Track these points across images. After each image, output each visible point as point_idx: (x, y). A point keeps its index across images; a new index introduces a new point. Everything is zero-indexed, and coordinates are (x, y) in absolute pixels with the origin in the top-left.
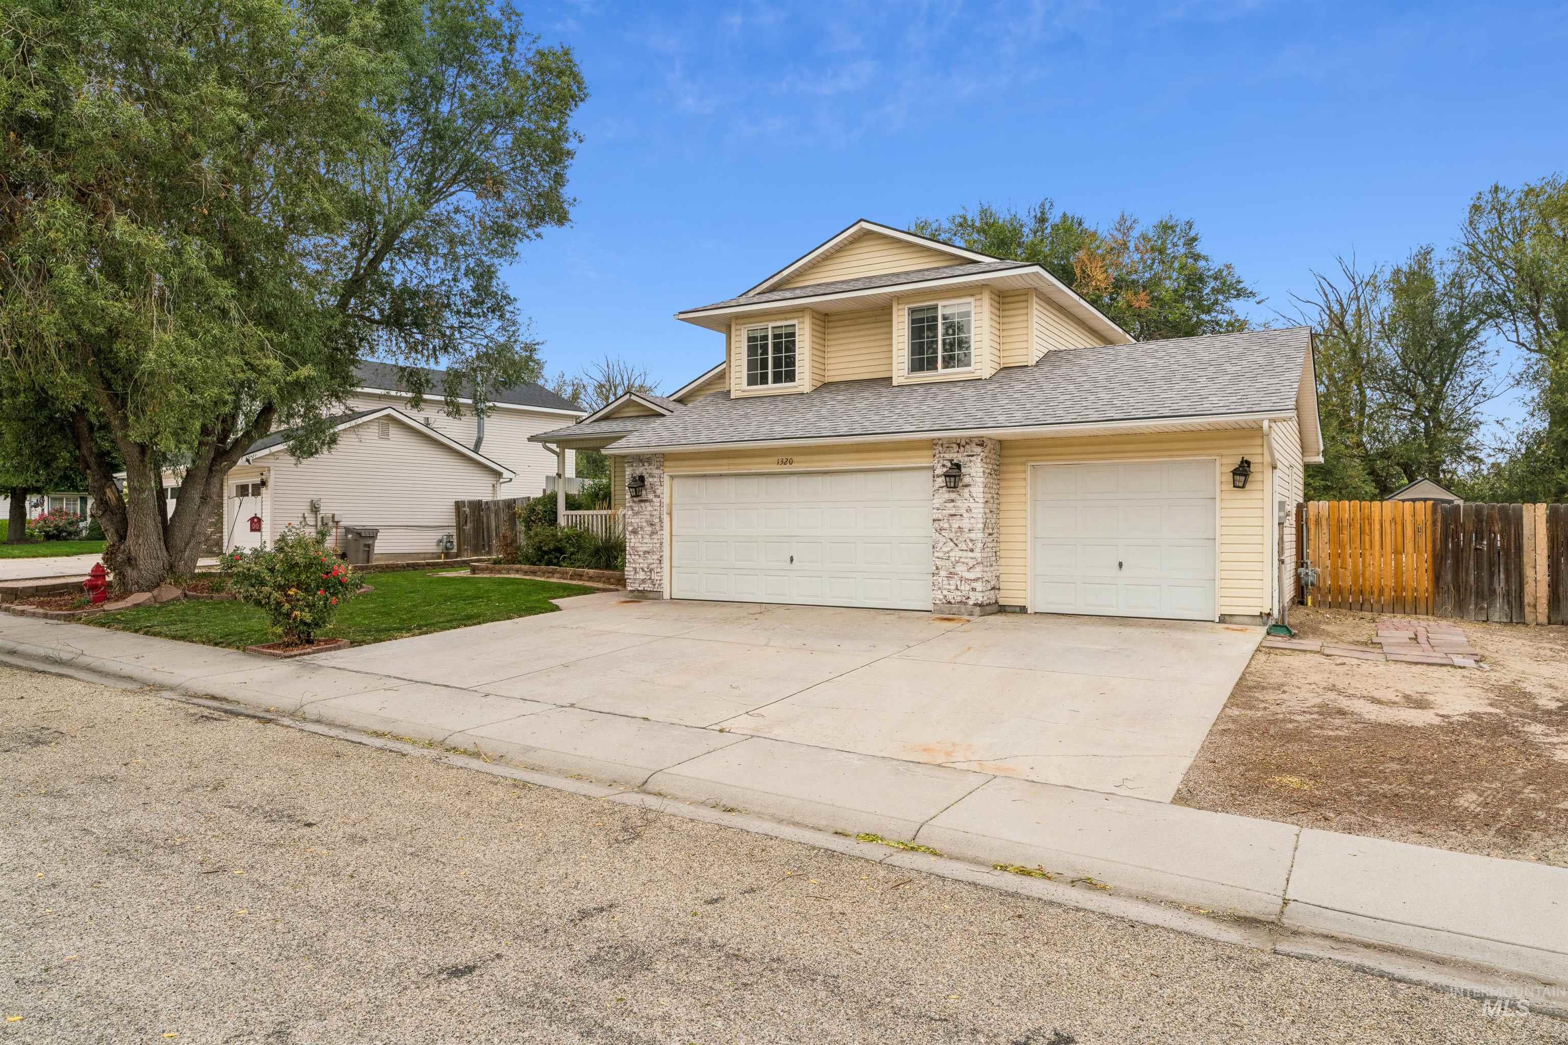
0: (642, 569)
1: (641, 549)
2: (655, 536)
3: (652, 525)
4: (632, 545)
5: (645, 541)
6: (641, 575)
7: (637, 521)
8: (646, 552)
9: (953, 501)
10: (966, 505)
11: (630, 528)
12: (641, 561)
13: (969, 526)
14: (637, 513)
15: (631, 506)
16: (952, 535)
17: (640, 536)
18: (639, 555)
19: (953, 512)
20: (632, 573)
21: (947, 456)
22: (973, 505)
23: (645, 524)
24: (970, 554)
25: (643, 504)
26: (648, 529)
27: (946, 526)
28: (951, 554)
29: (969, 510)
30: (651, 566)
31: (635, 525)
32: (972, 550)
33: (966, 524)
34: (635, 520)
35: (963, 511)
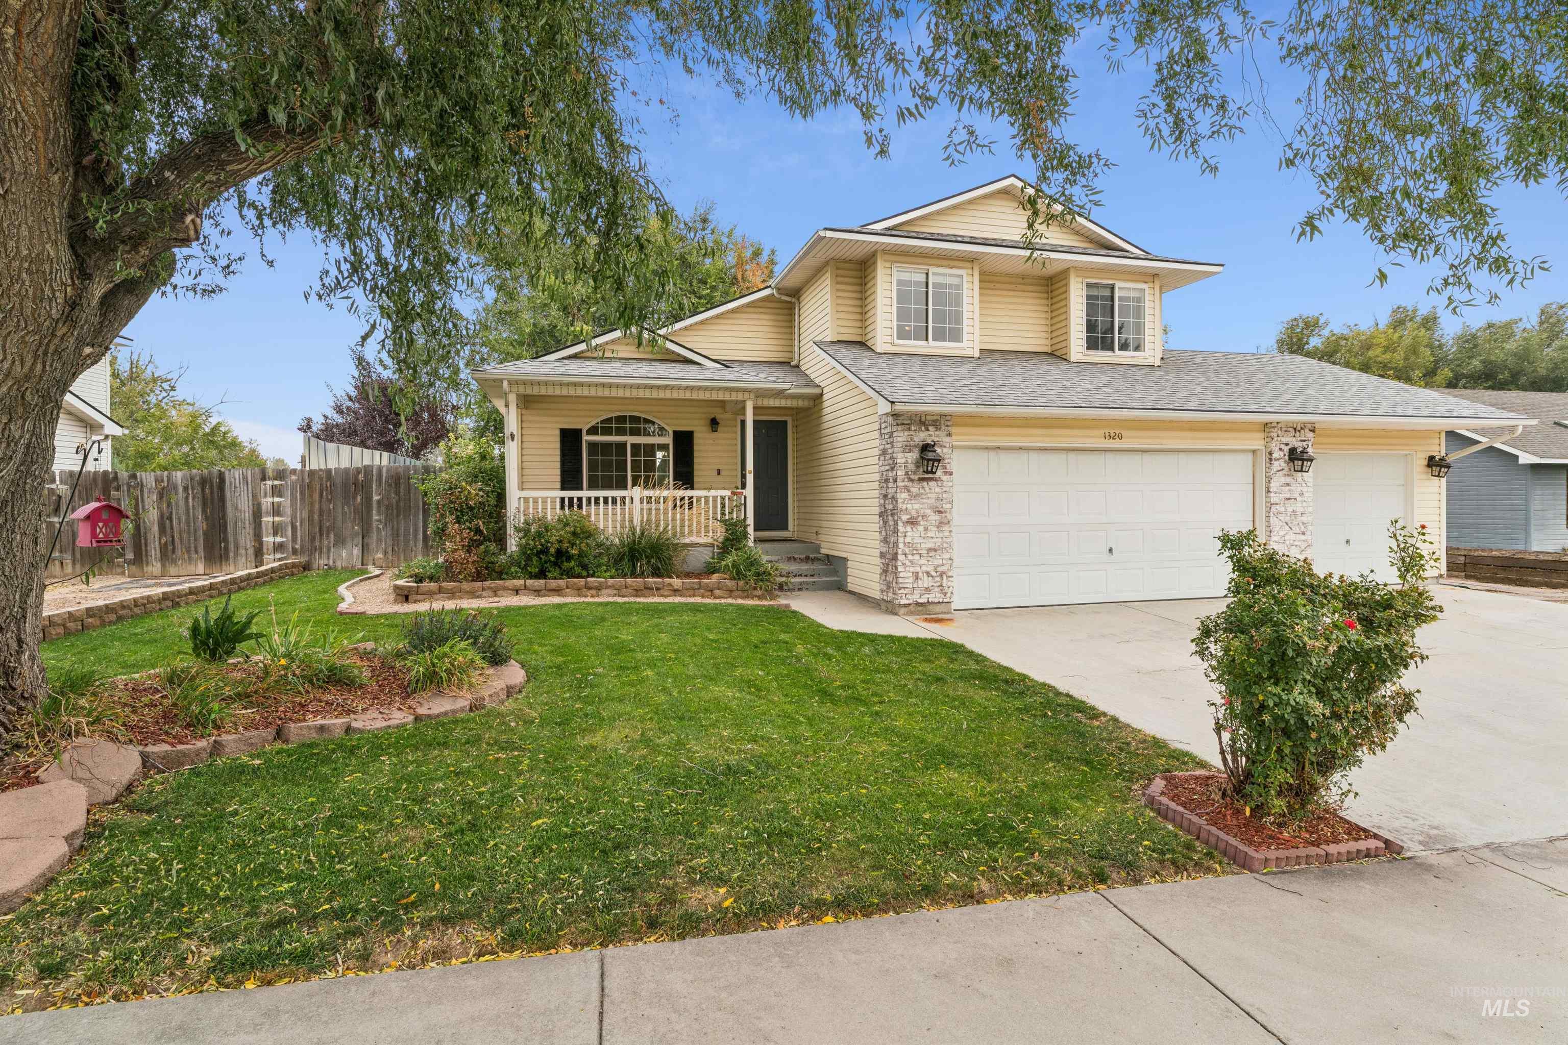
0: (928, 573)
1: (923, 546)
2: (946, 528)
3: (940, 512)
4: (908, 540)
5: (930, 534)
6: (927, 582)
7: (916, 506)
8: (929, 550)
9: (1288, 485)
10: (1299, 489)
11: (905, 518)
12: (923, 561)
13: (1302, 510)
14: (917, 496)
15: (906, 487)
16: (1287, 519)
17: (921, 528)
18: (920, 555)
19: (1288, 496)
20: (911, 580)
21: (1284, 440)
22: (1305, 489)
23: (928, 511)
24: (1303, 537)
25: (925, 484)
26: (934, 518)
27: (1282, 509)
28: (1287, 538)
29: (1301, 494)
30: (940, 569)
31: (914, 514)
32: (1304, 533)
33: (1299, 507)
34: (913, 507)
35: (1296, 495)
